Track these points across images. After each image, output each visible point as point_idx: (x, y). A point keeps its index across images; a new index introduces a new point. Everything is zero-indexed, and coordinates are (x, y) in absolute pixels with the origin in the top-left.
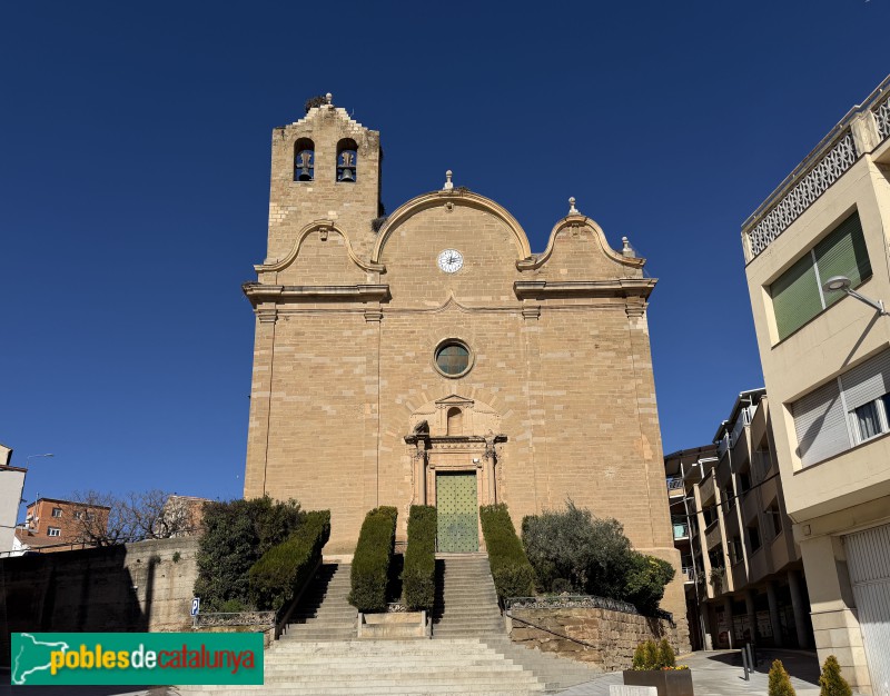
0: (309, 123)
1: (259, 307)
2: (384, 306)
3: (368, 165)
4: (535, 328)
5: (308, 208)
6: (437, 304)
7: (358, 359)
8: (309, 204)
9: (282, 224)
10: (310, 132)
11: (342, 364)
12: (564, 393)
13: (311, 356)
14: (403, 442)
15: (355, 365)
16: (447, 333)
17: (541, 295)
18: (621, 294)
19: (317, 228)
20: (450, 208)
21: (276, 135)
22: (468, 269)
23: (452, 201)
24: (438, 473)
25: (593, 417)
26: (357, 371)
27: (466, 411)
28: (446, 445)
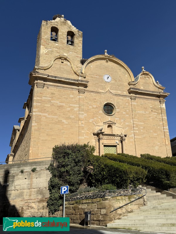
0: (56, 22)
1: (36, 82)
2: (85, 89)
3: (79, 41)
4: (134, 103)
5: (56, 50)
6: (103, 91)
7: (76, 106)
8: (57, 49)
9: (46, 54)
10: (57, 25)
11: (70, 107)
12: (143, 123)
13: (58, 102)
14: (92, 135)
15: (75, 107)
16: (107, 100)
17: (137, 93)
18: (159, 96)
19: (60, 58)
20: (107, 61)
21: (44, 23)
22: (113, 82)
23: (109, 59)
24: (105, 146)
25: (152, 131)
26: (76, 109)
27: (113, 126)
28: (107, 137)
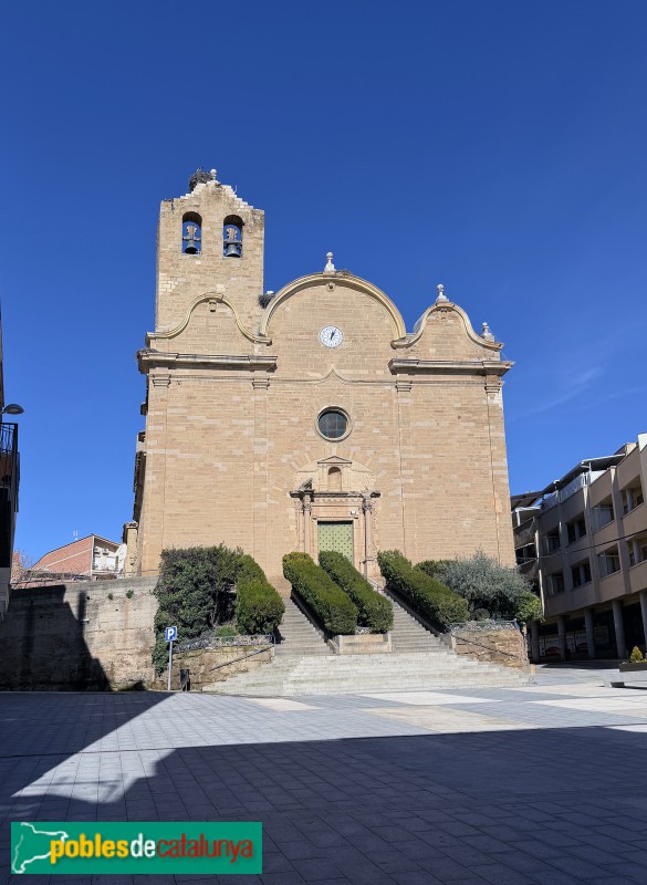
0: (196, 197)
1: (152, 371)
2: (271, 375)
3: (254, 240)
4: (406, 400)
5: (196, 280)
6: (319, 375)
7: (246, 422)
8: (198, 276)
9: (172, 294)
10: (197, 206)
11: (232, 427)
12: (430, 456)
13: (203, 418)
14: (289, 496)
15: (244, 427)
16: (329, 400)
17: (412, 371)
18: (483, 373)
19: (207, 300)
20: (331, 288)
21: (164, 207)
22: (347, 345)
23: (334, 281)
24: (319, 523)
25: (454, 477)
26: (246, 433)
27: (345, 470)
28: (327, 499)
